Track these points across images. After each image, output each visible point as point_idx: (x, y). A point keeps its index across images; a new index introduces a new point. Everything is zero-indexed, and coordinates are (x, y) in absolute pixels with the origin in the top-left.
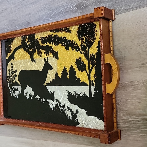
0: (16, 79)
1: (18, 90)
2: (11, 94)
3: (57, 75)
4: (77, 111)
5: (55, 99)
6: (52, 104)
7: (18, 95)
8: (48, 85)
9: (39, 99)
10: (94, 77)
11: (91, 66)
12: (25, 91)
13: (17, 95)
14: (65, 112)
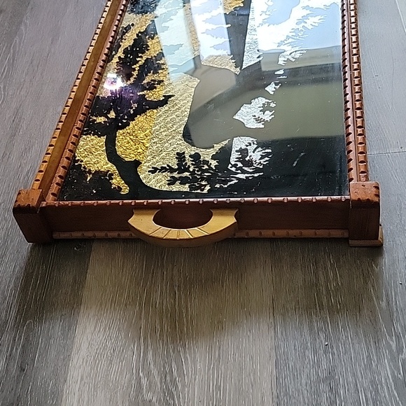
1: (244, 147)
2: (256, 175)
4: (307, 8)
5: (279, 48)
6: (290, 54)
7: (259, 149)
8: (239, 63)
9: (276, 84)
12: (252, 124)
13: (261, 153)
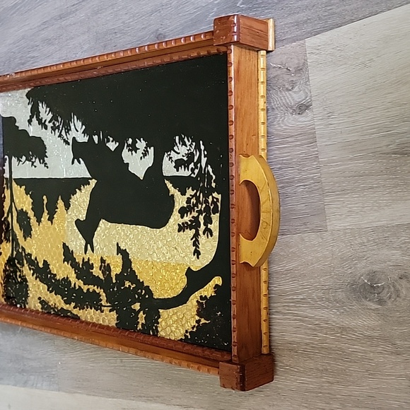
0: (180, 201)
1: (174, 164)
2: (202, 147)
3: (67, 206)
4: (30, 121)
5: (71, 144)
6: (77, 131)
7: (176, 148)
8: (85, 182)
9: (108, 141)
10: (5, 197)
11: (10, 219)
12: (149, 160)
13: (180, 146)
14: (51, 115)
